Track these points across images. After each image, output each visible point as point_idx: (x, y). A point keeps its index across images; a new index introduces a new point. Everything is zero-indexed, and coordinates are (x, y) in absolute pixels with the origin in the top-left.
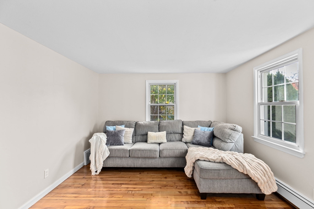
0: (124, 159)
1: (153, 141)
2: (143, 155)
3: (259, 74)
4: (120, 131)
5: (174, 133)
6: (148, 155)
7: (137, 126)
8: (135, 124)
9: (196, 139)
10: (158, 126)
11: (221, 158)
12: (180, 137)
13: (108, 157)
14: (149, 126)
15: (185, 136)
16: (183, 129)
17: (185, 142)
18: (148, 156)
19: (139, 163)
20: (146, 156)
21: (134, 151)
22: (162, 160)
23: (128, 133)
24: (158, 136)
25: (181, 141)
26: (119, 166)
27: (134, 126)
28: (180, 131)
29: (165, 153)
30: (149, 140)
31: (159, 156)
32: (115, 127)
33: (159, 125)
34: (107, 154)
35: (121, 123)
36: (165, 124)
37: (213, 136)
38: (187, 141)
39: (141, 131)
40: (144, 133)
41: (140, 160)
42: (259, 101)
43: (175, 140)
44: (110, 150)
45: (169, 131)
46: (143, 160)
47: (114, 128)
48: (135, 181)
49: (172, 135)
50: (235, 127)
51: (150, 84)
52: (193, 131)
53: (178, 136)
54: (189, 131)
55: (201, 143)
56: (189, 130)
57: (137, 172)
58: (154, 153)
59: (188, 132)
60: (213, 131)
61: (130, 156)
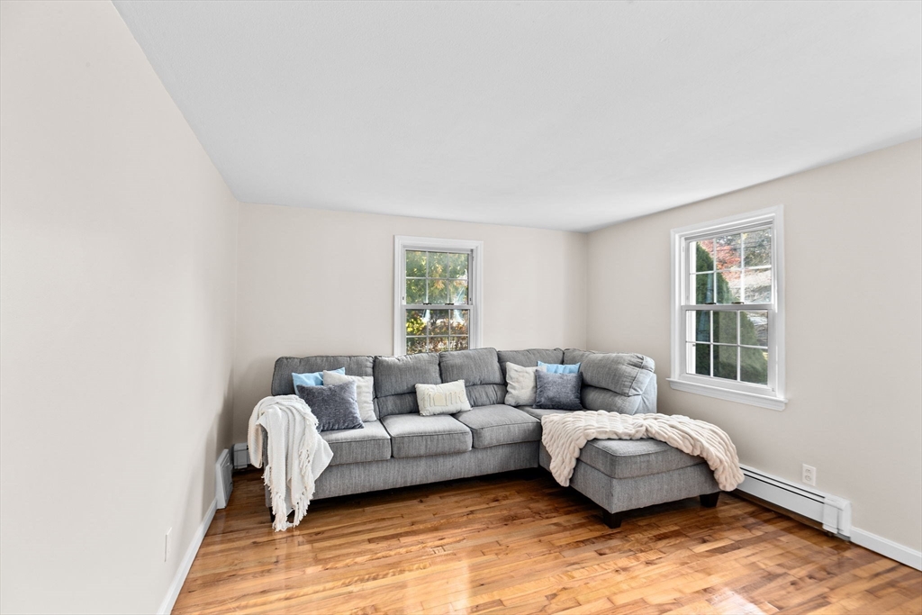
0: (374, 469)
1: (438, 409)
2: (434, 450)
3: (683, 243)
4: (344, 388)
5: (481, 384)
6: (445, 445)
7: (378, 369)
8: (371, 365)
9: (545, 395)
10: (438, 368)
11: (644, 428)
12: (499, 393)
13: (330, 466)
14: (418, 369)
15: (514, 388)
16: (504, 372)
17: (513, 404)
18: (447, 449)
19: (419, 473)
20: (439, 450)
21: (406, 439)
22: (480, 455)
23: (361, 391)
24: (448, 393)
25: (504, 403)
26: (360, 490)
27: (370, 370)
28: (497, 377)
29: (488, 437)
30: (426, 407)
31: (473, 447)
32: (317, 374)
33: (439, 365)
34: (326, 458)
35: (333, 363)
36: (458, 361)
37: (583, 385)
38: (521, 403)
39: (395, 384)
40: (404, 387)
41: (423, 463)
42: (683, 304)
43: (488, 402)
44: (334, 445)
45: (472, 379)
46: (431, 462)
47: (317, 378)
49: (479, 388)
50: (642, 359)
51: (404, 247)
52: (532, 375)
53: (492, 392)
54: (523, 376)
55: (560, 402)
56: (521, 374)
58: (461, 438)
59: (521, 379)
61: (392, 456)
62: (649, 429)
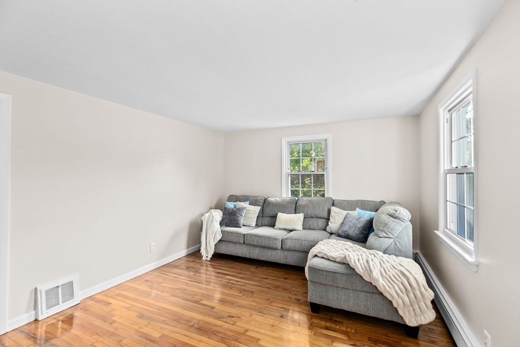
0: (238, 246)
1: (282, 227)
2: (260, 243)
3: (447, 116)
4: (240, 210)
5: (316, 217)
6: (266, 243)
7: (265, 204)
8: (263, 201)
9: (342, 229)
10: (294, 205)
11: (344, 256)
12: (325, 224)
13: (220, 241)
14: (281, 205)
15: (331, 222)
16: (329, 212)
17: (329, 232)
18: (266, 245)
19: (255, 254)
20: (263, 245)
21: (249, 236)
22: (286, 253)
23: (252, 212)
24: (289, 219)
25: (325, 230)
26: (232, 254)
27: (261, 204)
28: (325, 215)
29: (289, 244)
30: (278, 225)
31: (282, 247)
32: (236, 203)
33: (296, 204)
34: (219, 237)
35: (244, 199)
36: (304, 203)
38: (333, 232)
39: (268, 211)
40: (273, 214)
41: (257, 249)
42: (447, 167)
43: (317, 228)
44: (223, 232)
45: (309, 213)
46: (261, 250)
47: (235, 204)
48: (244, 274)
49: (314, 220)
50: (396, 211)
51: (288, 142)
52: (345, 215)
53: (321, 223)
54: (338, 216)
55: (349, 235)
56: (337, 214)
57: (255, 265)
58: (274, 241)
59: (336, 217)
60: (373, 218)
61: (244, 242)
62: (347, 257)
